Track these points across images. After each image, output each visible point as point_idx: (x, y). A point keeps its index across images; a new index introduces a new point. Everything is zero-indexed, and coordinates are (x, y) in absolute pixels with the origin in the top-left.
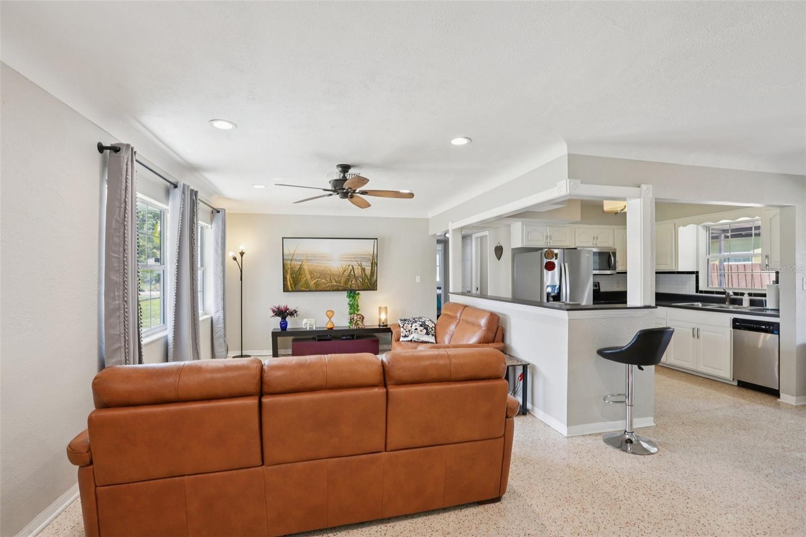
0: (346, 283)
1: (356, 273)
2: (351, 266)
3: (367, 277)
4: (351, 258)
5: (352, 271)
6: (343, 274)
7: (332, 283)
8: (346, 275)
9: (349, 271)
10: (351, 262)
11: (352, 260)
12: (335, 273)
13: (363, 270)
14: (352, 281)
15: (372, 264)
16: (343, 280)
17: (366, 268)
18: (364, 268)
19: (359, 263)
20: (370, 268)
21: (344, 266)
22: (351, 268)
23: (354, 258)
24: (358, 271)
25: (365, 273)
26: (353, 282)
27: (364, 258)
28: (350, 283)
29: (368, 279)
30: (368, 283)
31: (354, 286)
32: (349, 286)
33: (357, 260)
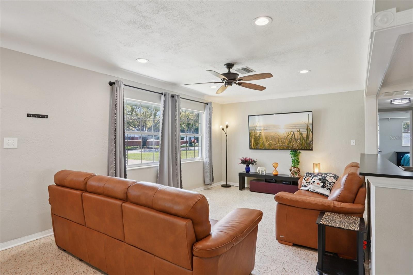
0: (289, 143)
1: (296, 136)
2: (292, 132)
3: (304, 139)
4: (292, 127)
5: (293, 136)
6: (287, 137)
7: (279, 144)
8: (289, 138)
9: (291, 136)
10: (292, 129)
11: (293, 128)
12: (281, 137)
13: (301, 134)
14: (293, 142)
15: (307, 130)
16: (287, 142)
17: (303, 133)
18: (302, 133)
19: (298, 129)
20: (306, 133)
21: (288, 132)
22: (292, 133)
23: (294, 127)
24: (297, 136)
25: (302, 137)
26: (294, 143)
27: (301, 126)
28: (292, 144)
29: (305, 141)
30: (305, 143)
31: (294, 145)
32: (291, 146)
33: (296, 128)
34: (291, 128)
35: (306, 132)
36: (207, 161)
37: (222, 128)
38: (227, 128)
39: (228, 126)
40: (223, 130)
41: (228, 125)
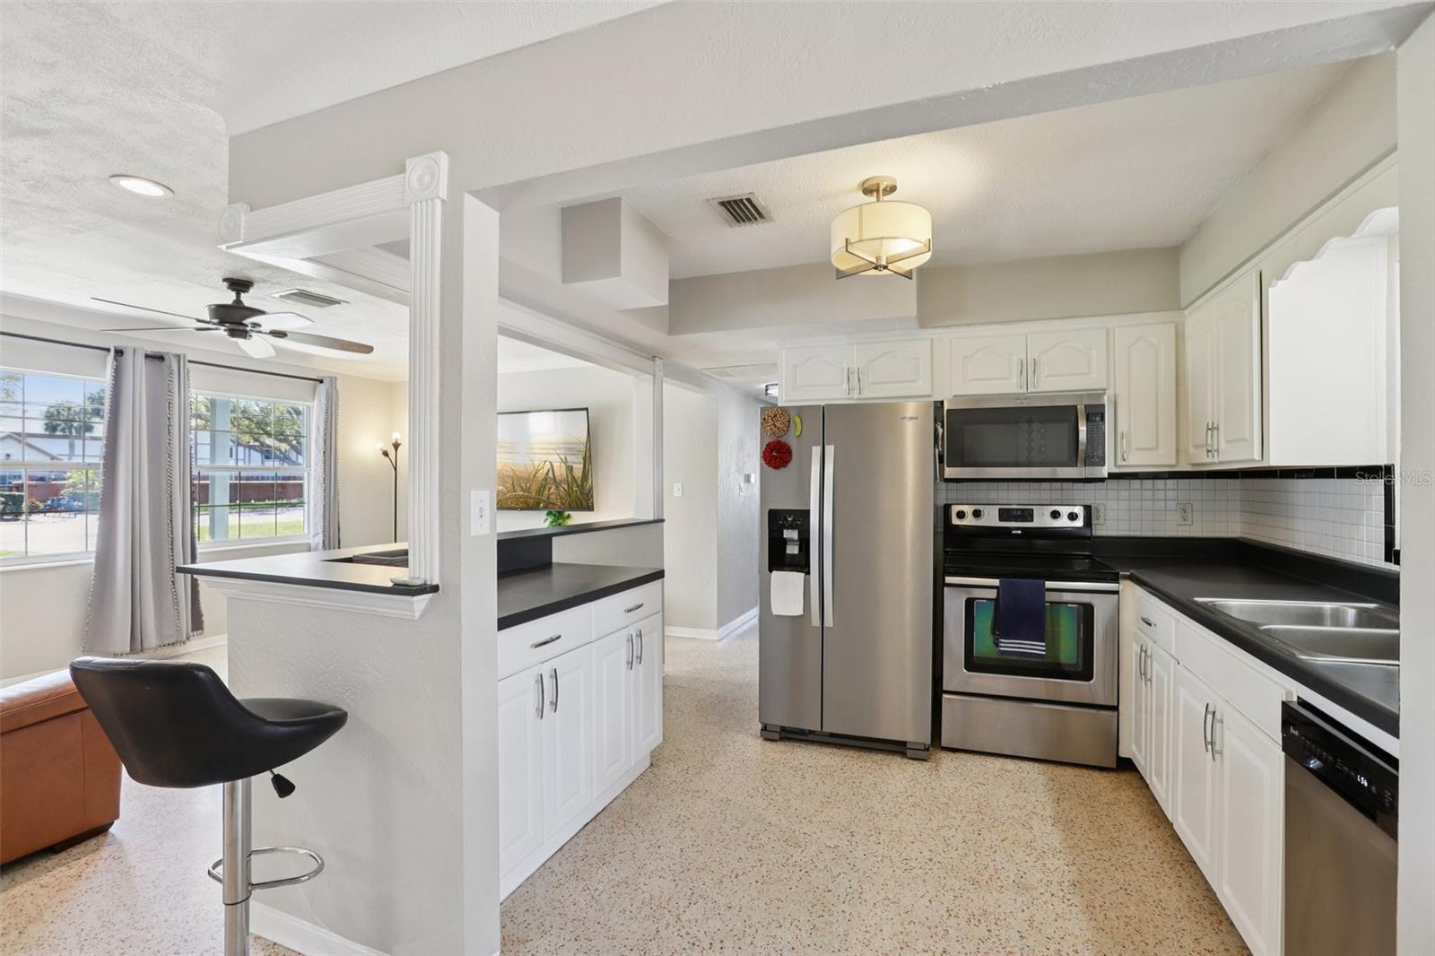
0: (540, 492)
1: (556, 474)
2: (548, 463)
3: (576, 482)
4: (549, 449)
5: (551, 472)
6: (535, 476)
7: (515, 491)
8: (540, 479)
9: (545, 471)
10: (549, 456)
11: (551, 451)
12: (520, 475)
13: (570, 469)
14: (550, 489)
15: (585, 459)
16: (535, 487)
17: (574, 466)
18: (572, 466)
19: (563, 457)
20: (582, 466)
21: (536, 463)
22: (548, 466)
23: (553, 449)
24: (560, 471)
25: (572, 475)
26: (552, 491)
27: (570, 449)
28: (546, 492)
29: (578, 486)
30: (578, 493)
31: (552, 496)
32: (544, 498)
33: (558, 452)
34: (546, 451)
35: (580, 463)
36: (318, 543)
37: (381, 449)
38: (396, 450)
39: (399, 445)
40: (386, 454)
41: (399, 442)
